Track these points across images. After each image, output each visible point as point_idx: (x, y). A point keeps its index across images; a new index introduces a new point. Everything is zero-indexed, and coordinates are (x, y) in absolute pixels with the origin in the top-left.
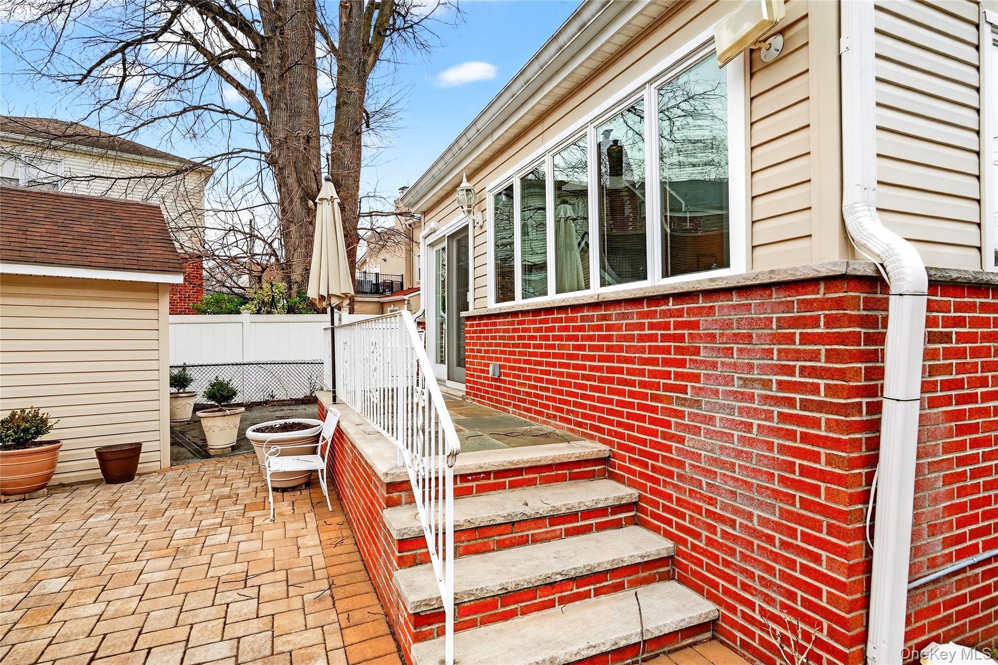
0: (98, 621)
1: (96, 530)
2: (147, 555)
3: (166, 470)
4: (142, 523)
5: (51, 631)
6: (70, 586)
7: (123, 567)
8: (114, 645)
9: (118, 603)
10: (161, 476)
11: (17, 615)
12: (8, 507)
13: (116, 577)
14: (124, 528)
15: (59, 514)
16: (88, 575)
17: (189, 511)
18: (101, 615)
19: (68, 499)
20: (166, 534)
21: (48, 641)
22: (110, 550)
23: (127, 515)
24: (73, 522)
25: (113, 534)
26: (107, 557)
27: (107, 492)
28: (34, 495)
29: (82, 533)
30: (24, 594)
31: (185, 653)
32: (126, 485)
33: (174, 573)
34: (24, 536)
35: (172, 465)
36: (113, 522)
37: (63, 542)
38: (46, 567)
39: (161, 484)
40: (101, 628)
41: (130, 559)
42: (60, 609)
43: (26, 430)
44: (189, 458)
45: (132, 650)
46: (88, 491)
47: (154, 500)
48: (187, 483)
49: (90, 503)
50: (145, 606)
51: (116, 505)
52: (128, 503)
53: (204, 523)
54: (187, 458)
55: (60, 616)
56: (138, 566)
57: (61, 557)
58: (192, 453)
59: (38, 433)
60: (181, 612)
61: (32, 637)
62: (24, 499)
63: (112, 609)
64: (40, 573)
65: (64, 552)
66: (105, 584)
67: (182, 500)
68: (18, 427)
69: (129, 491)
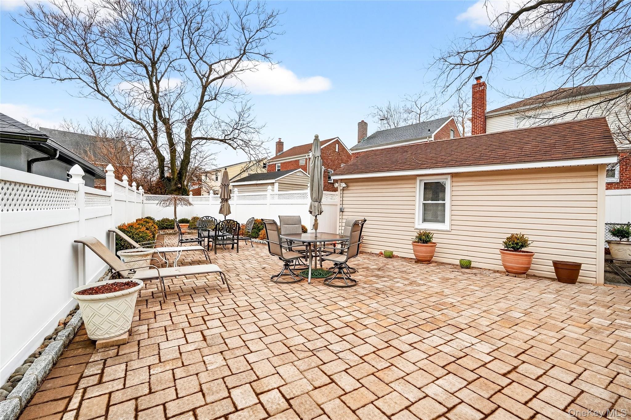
0: (532, 339)
1: (544, 300)
2: (569, 322)
3: (600, 285)
4: (573, 306)
5: (510, 332)
6: (524, 318)
7: (553, 322)
8: (536, 353)
9: (545, 336)
10: (595, 287)
11: (498, 319)
12: (508, 278)
13: (548, 325)
14: (561, 305)
15: (529, 287)
16: (533, 317)
17: (609, 311)
18: (534, 337)
19: (535, 282)
20: (587, 317)
21: (507, 335)
22: (549, 312)
23: (565, 299)
24: (534, 293)
25: (554, 305)
26: (547, 314)
27: (556, 285)
28: (520, 276)
29: (537, 299)
30: (503, 313)
31: (575, 379)
32: (569, 285)
33: (585, 339)
34: (510, 291)
35: (605, 283)
36: (556, 300)
37: (527, 299)
38: (516, 306)
39: (593, 291)
40: (532, 342)
41: (558, 320)
42: (516, 325)
43: (517, 244)
44: (621, 283)
45: (544, 360)
46: (547, 282)
47: (585, 297)
48: (613, 296)
49: (546, 288)
50: (559, 345)
51: (560, 293)
52: (567, 294)
53: (617, 321)
54: (619, 282)
55: (515, 328)
56: (563, 325)
57: (524, 305)
58: (625, 280)
59: (522, 246)
60: (581, 359)
61: (501, 330)
62: (515, 277)
63: (540, 337)
64: (512, 308)
65: (525, 303)
66: (541, 325)
67: (605, 303)
68: (514, 241)
69: (570, 289)
